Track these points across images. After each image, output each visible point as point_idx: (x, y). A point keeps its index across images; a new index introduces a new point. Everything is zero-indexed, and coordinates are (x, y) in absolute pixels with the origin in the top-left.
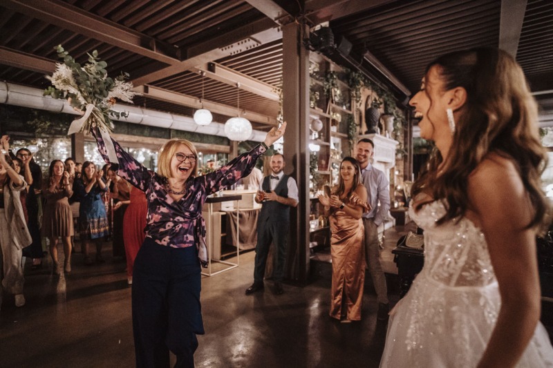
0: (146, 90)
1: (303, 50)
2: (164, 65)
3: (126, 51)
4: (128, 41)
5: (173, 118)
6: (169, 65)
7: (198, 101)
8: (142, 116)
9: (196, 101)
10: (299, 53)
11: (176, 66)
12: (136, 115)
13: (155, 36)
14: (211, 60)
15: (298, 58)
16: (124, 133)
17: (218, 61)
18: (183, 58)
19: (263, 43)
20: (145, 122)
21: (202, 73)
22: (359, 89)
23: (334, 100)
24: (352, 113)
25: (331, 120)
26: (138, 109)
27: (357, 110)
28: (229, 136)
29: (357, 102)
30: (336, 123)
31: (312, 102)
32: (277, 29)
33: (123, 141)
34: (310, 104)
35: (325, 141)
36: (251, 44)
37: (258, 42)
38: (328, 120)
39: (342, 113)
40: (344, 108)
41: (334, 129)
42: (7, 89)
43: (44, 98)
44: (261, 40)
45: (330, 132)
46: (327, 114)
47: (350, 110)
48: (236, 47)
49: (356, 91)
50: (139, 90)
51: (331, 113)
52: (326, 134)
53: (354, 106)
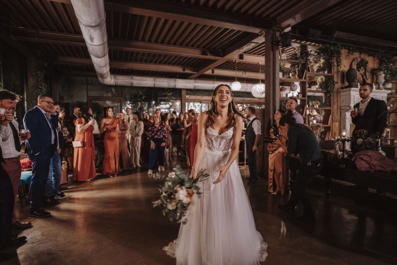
0: (213, 72)
1: (275, 47)
2: (214, 61)
3: (196, 58)
4: (195, 53)
6: (217, 60)
10: (273, 50)
11: (221, 60)
13: (209, 48)
14: (241, 53)
15: (272, 52)
17: (245, 52)
18: (224, 55)
19: (260, 43)
21: (236, 61)
22: (339, 57)
23: (310, 69)
24: (332, 74)
25: (307, 83)
26: (211, 82)
27: (338, 72)
28: (254, 95)
29: (338, 65)
30: (315, 83)
31: (291, 74)
32: (262, 36)
33: (205, 100)
34: (289, 74)
35: (303, 97)
36: (253, 45)
37: (257, 43)
38: (305, 83)
39: (324, 76)
40: (326, 72)
41: (314, 88)
42: (155, 80)
43: (168, 82)
44: (258, 42)
45: (307, 91)
46: (303, 80)
47: (331, 73)
48: (246, 48)
49: (337, 58)
50: (209, 72)
51: (307, 78)
52: (303, 92)
53: (334, 69)
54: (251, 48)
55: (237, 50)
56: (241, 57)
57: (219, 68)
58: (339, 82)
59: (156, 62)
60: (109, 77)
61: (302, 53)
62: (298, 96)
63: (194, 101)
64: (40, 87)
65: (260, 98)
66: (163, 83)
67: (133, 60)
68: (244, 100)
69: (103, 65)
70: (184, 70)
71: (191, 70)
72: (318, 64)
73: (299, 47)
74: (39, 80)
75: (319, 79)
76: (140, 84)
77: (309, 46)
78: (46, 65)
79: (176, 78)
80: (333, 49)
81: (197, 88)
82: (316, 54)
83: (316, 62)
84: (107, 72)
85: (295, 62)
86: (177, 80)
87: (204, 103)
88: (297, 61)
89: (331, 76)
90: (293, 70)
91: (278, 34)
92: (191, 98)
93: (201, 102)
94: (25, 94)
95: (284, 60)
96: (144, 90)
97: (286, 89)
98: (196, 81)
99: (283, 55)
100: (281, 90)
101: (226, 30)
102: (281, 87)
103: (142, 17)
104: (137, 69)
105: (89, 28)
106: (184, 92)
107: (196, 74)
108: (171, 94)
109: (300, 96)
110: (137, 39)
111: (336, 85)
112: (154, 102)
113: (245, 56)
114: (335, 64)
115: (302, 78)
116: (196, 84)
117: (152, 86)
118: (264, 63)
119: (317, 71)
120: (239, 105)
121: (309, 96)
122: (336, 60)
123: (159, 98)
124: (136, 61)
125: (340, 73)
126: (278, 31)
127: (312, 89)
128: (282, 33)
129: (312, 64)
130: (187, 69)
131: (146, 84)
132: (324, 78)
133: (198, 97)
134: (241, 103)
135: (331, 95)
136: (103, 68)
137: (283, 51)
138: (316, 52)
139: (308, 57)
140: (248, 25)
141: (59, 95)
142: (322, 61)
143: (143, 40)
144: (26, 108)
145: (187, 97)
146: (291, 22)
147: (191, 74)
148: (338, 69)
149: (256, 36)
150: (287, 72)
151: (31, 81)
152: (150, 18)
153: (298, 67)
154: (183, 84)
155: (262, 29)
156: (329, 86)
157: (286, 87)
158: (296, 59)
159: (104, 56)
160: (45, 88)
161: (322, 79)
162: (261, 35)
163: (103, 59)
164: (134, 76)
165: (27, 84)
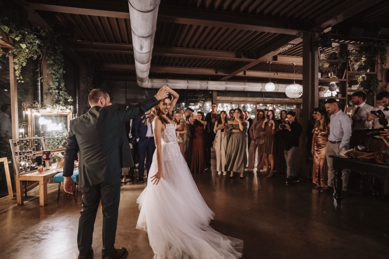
0: (245, 73)
1: (314, 48)
2: (248, 63)
3: (229, 61)
4: (230, 57)
5: (262, 85)
6: (251, 62)
7: (276, 74)
8: (245, 86)
9: (275, 74)
10: (312, 50)
11: (254, 62)
12: (241, 86)
13: (243, 51)
14: (275, 54)
16: (237, 96)
17: (280, 54)
18: (258, 57)
19: (297, 44)
20: (246, 90)
21: (269, 62)
22: (384, 54)
23: (351, 69)
24: (376, 73)
25: (347, 82)
26: (242, 83)
27: (382, 69)
28: (288, 96)
29: (383, 63)
30: (356, 83)
31: (329, 74)
32: (300, 38)
34: (328, 75)
35: (342, 96)
36: (289, 46)
37: (293, 44)
38: (345, 82)
39: (366, 75)
40: (368, 71)
41: (355, 88)
42: (188, 83)
43: (200, 84)
44: (295, 43)
45: (347, 90)
46: (343, 79)
47: (374, 71)
48: (281, 50)
49: (381, 56)
50: (241, 74)
51: (347, 78)
52: (343, 91)
53: (378, 67)
54: (287, 49)
55: (273, 52)
56: (275, 58)
57: (251, 70)
58: (384, 80)
59: (190, 66)
60: (147, 81)
61: (341, 53)
62: (337, 96)
63: (223, 102)
65: (294, 99)
66: (196, 85)
68: (274, 100)
69: (145, 70)
70: (217, 73)
71: (223, 73)
72: (359, 63)
73: (338, 47)
74: (88, 85)
75: (360, 79)
76: (175, 87)
77: (349, 45)
79: (208, 80)
80: (376, 46)
81: (228, 89)
82: (357, 53)
83: (356, 61)
84: (147, 77)
85: (334, 62)
86: (209, 82)
87: (234, 103)
88: (337, 61)
89: (374, 74)
90: (332, 69)
91: (317, 35)
92: (221, 99)
93: (231, 103)
94: (77, 97)
95: (323, 60)
97: (325, 89)
98: (228, 83)
99: (322, 55)
100: (320, 90)
101: (263, 33)
102: (319, 87)
103: (184, 25)
104: (172, 72)
105: (142, 39)
106: (215, 94)
107: (228, 76)
108: (202, 95)
109: (340, 96)
110: (176, 46)
111: (380, 83)
112: (183, 104)
113: (278, 57)
114: (379, 62)
115: (342, 78)
116: (227, 86)
117: (186, 88)
118: (301, 64)
119: (358, 70)
120: (268, 105)
121: (349, 96)
122: (380, 58)
123: (188, 100)
124: (171, 65)
125: (384, 72)
126: (317, 32)
127: (353, 89)
128: (322, 33)
129: (352, 63)
130: (220, 72)
131: (180, 86)
132: (366, 77)
133: (229, 98)
134: (272, 104)
135: (374, 94)
136: (143, 73)
137: (321, 52)
138: (356, 51)
139: (348, 56)
140: (286, 27)
142: (364, 59)
143: (181, 46)
145: (218, 98)
146: (332, 22)
147: (224, 76)
148: (382, 67)
149: (293, 37)
150: (325, 72)
151: (82, 86)
152: (191, 26)
153: (337, 66)
154: (215, 86)
155: (301, 31)
156: (372, 85)
157: (324, 87)
158: (336, 58)
159: (148, 62)
161: (363, 78)
162: (298, 37)
163: (146, 65)
164: (169, 79)
165: (79, 89)
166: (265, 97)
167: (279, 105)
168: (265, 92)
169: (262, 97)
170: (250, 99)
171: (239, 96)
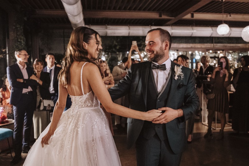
0: (192, 16)
5: (212, 30)
7: (229, 16)
8: (192, 31)
9: (227, 16)
12: (188, 31)
20: (194, 35)
26: (190, 28)
33: (183, 48)
42: (129, 29)
43: (143, 30)
50: (188, 16)
57: (199, 12)
64: (19, 40)
67: (107, 8)
68: (226, 46)
69: (76, 14)
70: (160, 16)
71: (168, 16)
76: (115, 33)
78: (25, 19)
81: (174, 35)
84: (81, 22)
86: (152, 27)
87: (181, 51)
93: (177, 50)
94: (7, 48)
96: (119, 39)
98: (174, 27)
104: (112, 17)
107: (174, 19)
116: (173, 31)
117: (127, 35)
120: (219, 52)
124: (109, 9)
130: (164, 15)
131: (121, 33)
133: (175, 45)
134: (223, 50)
136: (76, 17)
141: (39, 49)
144: (8, 61)
147: (169, 20)
151: (12, 35)
159: (76, 3)
160: (24, 41)
163: (75, 6)
164: (108, 25)
165: (8, 38)
166: (215, 43)
167: (231, 52)
168: (215, 38)
169: (213, 43)
170: (198, 46)
171: (186, 42)
